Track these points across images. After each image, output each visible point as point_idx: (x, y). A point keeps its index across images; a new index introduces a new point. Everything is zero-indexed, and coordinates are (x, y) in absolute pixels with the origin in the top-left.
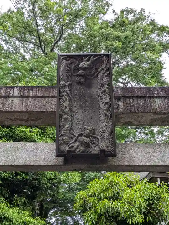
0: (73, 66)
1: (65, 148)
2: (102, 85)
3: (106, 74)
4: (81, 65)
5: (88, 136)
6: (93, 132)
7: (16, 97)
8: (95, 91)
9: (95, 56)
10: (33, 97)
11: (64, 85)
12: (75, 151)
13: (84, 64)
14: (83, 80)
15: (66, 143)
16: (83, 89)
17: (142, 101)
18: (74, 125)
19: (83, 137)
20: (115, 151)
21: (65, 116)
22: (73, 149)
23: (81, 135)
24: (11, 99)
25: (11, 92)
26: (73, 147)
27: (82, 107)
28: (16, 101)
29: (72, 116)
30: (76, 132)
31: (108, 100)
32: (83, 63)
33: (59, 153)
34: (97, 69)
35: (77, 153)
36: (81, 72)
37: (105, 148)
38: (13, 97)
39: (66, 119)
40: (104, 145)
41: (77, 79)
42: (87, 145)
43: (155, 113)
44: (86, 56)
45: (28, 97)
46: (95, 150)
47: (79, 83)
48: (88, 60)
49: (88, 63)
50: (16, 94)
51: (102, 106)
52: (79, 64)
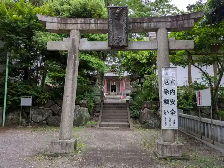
0: (113, 12)
1: (111, 44)
2: (124, 20)
3: (126, 15)
4: (116, 12)
5: (119, 40)
8: (122, 22)
9: (121, 7)
10: (99, 23)
11: (110, 21)
12: (114, 45)
13: (118, 11)
14: (117, 18)
15: (112, 43)
16: (117, 21)
17: (139, 24)
18: (114, 36)
19: (117, 40)
20: (127, 45)
21: (111, 33)
23: (116, 39)
24: (91, 25)
25: (91, 21)
27: (117, 29)
28: (93, 25)
29: (113, 33)
30: (115, 38)
31: (126, 27)
32: (117, 11)
33: (109, 46)
34: (122, 13)
35: (115, 46)
36: (116, 15)
37: (124, 44)
38: (92, 23)
39: (111, 34)
41: (115, 17)
42: (118, 43)
43: (144, 29)
44: (118, 7)
45: (97, 23)
46: (121, 45)
47: (116, 19)
48: (119, 9)
50: (93, 22)
51: (124, 29)
52: (115, 11)
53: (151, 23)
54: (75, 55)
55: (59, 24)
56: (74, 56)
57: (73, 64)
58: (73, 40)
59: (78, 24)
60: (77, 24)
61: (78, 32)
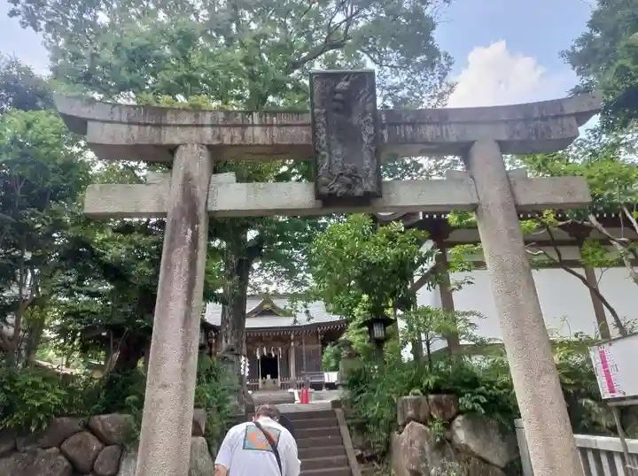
0: (328, 88)
1: (325, 190)
2: (365, 113)
4: (338, 87)
5: (350, 176)
6: (355, 171)
7: (255, 125)
8: (357, 119)
9: (355, 74)
10: (278, 125)
11: (320, 114)
12: (336, 193)
13: (343, 85)
14: (341, 106)
15: (326, 185)
16: (341, 117)
17: (410, 128)
18: (333, 162)
19: (344, 177)
20: (381, 193)
21: (323, 153)
22: (335, 190)
23: (342, 174)
24: (250, 129)
25: (250, 119)
26: (333, 189)
27: (340, 140)
28: (258, 131)
29: (330, 153)
30: (337, 171)
32: (342, 83)
33: (318, 196)
34: (358, 91)
35: (338, 195)
36: (338, 96)
37: (370, 189)
38: (253, 125)
39: (324, 156)
40: (368, 186)
41: (335, 105)
42: (349, 186)
43: (426, 143)
44: (345, 74)
45: (271, 125)
46: (359, 191)
47: (337, 110)
48: (347, 80)
49: (347, 84)
50: (256, 122)
51: (365, 139)
52: (335, 86)
53: (448, 126)
54: (193, 228)
55: (136, 128)
56: (190, 232)
57: (185, 261)
58: (187, 178)
59: (204, 129)
60: (202, 126)
61: (205, 151)
